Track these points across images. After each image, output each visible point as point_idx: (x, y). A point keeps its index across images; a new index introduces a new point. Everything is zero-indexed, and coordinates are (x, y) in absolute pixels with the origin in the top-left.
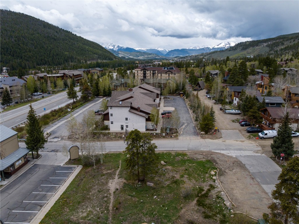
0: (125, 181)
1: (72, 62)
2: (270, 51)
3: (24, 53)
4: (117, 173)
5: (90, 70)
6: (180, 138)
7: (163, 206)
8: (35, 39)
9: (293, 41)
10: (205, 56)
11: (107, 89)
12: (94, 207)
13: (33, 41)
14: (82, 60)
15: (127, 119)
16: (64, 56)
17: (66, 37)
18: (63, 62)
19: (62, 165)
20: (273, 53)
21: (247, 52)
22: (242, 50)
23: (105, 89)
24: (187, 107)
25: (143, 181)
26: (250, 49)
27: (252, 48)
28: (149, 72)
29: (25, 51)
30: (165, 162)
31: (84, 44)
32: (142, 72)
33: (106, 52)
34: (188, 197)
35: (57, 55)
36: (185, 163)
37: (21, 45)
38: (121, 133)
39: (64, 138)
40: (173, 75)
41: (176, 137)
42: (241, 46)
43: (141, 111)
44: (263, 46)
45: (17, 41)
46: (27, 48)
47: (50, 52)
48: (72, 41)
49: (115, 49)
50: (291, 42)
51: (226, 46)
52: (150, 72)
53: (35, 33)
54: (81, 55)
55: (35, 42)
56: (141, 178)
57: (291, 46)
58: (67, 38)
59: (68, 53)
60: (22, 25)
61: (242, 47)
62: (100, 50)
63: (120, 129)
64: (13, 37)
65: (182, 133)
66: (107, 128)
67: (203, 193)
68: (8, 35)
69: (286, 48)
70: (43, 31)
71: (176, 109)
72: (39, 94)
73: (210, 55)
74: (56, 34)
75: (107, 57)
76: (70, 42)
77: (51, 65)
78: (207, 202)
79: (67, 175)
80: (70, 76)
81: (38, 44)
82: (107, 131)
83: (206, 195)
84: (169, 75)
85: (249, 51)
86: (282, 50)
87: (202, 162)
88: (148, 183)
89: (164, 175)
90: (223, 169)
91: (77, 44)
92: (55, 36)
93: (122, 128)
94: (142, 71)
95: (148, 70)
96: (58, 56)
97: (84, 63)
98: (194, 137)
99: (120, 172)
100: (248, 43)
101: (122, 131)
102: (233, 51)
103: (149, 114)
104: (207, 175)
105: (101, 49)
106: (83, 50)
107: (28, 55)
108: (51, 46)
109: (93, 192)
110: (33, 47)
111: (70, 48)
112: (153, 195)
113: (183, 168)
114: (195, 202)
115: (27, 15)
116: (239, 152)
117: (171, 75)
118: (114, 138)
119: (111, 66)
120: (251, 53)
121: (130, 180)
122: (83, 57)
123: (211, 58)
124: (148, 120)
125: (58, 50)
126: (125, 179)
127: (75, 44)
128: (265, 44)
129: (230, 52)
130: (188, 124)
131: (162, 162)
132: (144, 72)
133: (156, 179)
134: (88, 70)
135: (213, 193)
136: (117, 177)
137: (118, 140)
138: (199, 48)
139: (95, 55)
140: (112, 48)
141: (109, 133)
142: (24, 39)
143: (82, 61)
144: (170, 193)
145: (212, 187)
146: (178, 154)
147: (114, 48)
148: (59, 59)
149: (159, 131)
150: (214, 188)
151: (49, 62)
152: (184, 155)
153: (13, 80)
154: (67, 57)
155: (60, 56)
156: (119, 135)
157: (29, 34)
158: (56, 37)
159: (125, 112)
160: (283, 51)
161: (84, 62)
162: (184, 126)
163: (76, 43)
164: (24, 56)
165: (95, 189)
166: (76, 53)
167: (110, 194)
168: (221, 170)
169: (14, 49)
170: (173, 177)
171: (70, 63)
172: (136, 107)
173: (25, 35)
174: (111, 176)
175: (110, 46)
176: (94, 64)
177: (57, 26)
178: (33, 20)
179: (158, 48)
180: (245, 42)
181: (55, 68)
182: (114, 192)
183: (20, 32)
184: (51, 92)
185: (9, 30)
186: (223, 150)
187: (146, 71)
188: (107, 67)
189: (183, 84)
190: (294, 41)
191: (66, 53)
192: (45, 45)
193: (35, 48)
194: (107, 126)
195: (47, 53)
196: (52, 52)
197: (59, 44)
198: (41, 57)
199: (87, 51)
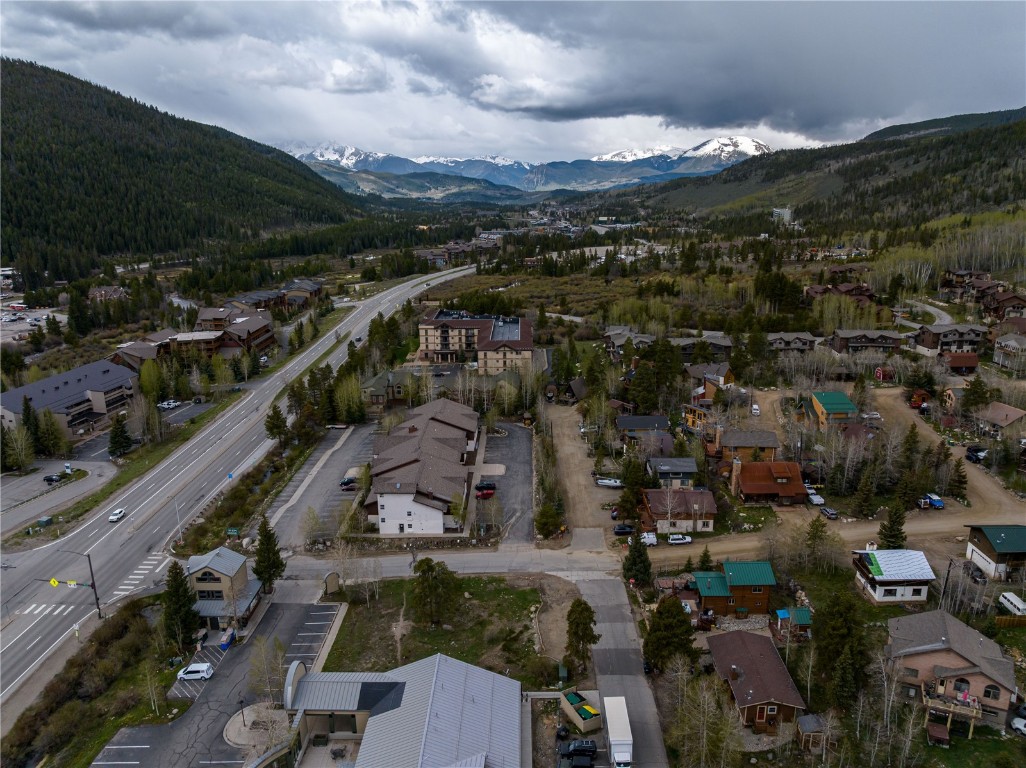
0: (413, 624)
1: (210, 236)
2: (846, 191)
3: (53, 212)
4: (402, 613)
6: (502, 547)
7: (462, 653)
8: (84, 159)
9: (914, 163)
10: (649, 197)
11: (355, 408)
12: (378, 657)
14: (243, 226)
15: (409, 514)
16: (184, 215)
17: (186, 146)
18: (181, 240)
19: (315, 602)
20: (853, 199)
21: (779, 190)
22: (763, 181)
23: (350, 407)
24: (531, 465)
25: (438, 623)
26: (787, 179)
27: (793, 177)
28: (456, 332)
29: (54, 205)
30: (470, 594)
31: (246, 169)
32: (438, 333)
33: (318, 193)
34: (493, 641)
35: (161, 213)
36: (499, 594)
37: (40, 184)
38: (400, 539)
39: (298, 549)
40: (514, 355)
41: (495, 545)
42: (762, 167)
43: (435, 498)
44: (827, 170)
45: (27, 170)
46: (61, 196)
47: (138, 204)
49: (344, 162)
50: (907, 166)
51: (722, 151)
52: (460, 332)
53: (81, 137)
54: (238, 209)
55: (86, 174)
56: (435, 619)
57: (904, 180)
58: (189, 149)
59: (194, 204)
60: (36, 111)
61: (764, 172)
62: (299, 188)
63: (398, 531)
64: (13, 157)
65: (507, 535)
66: (374, 529)
67: (513, 635)
69: (888, 186)
70: (108, 130)
71: (507, 469)
72: (173, 405)
73: (664, 195)
74: (152, 140)
75: (323, 213)
76: (198, 165)
77: (144, 253)
78: (516, 646)
79: (330, 618)
80: (239, 337)
81: (95, 179)
82: (374, 536)
83: (516, 639)
84: (505, 355)
85: (784, 188)
86: (877, 191)
87: (524, 592)
88: (445, 626)
89: (468, 613)
90: (549, 602)
91: (224, 170)
92: (148, 146)
93: (402, 528)
94: (439, 331)
95: (453, 329)
96: (164, 218)
97: (251, 239)
98: (525, 544)
99: (405, 610)
100: (783, 157)
101: (402, 536)
102: (737, 183)
103: (450, 502)
104: (525, 612)
106: (243, 191)
107: (65, 218)
108: (140, 182)
109: (373, 640)
110: (81, 190)
111: (200, 185)
112: (450, 641)
113: (496, 602)
114: (500, 646)
116: (585, 573)
117: (509, 355)
118: (388, 548)
119: (340, 249)
120: (788, 193)
121: (420, 621)
122: (244, 215)
123: (665, 207)
124: (448, 513)
125: (163, 197)
126: (414, 621)
127: (215, 170)
128: (835, 165)
129: (728, 186)
130: (523, 513)
131: (467, 595)
132: (443, 332)
133: (455, 619)
135: (526, 635)
136: (401, 619)
137: (395, 553)
138: (634, 158)
139: (285, 207)
140: (336, 157)
141: (379, 540)
142: (48, 162)
144: (472, 637)
145: (527, 628)
146: (493, 580)
147: (342, 155)
148: (166, 229)
149: (466, 534)
150: (529, 629)
151: (136, 242)
152: (500, 580)
153: (105, 372)
154: (193, 222)
155: (170, 216)
156: (397, 543)
157: (64, 144)
158: (152, 148)
159: (406, 502)
160: (881, 194)
161: (249, 233)
162: (513, 520)
163: (218, 168)
164: (55, 222)
165: (375, 637)
166: (223, 203)
167: (396, 642)
168: (546, 603)
169: (20, 200)
170: (480, 616)
171: (205, 240)
172: (425, 491)
173: (52, 148)
174: (393, 617)
175: (327, 149)
176: (283, 242)
178: (72, 90)
179: (494, 158)
180: (777, 152)
181: (160, 261)
182: (401, 639)
183: (32, 138)
184: (203, 398)
186: (563, 570)
187: (447, 332)
188: (327, 252)
189: (532, 393)
190: (917, 162)
191: (188, 205)
192: (119, 180)
193: (87, 195)
194: (374, 524)
195: (128, 211)
196: (143, 204)
197: (162, 174)
198: (109, 223)
199: (258, 193)
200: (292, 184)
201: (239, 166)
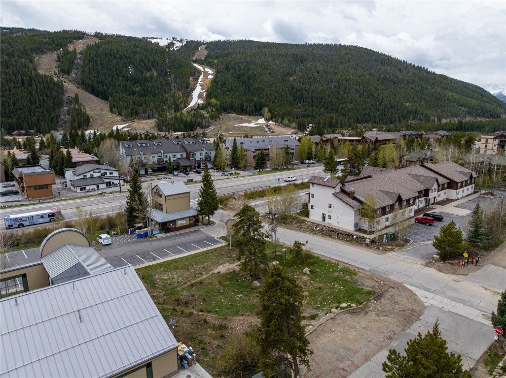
1: (414, 119)
3: (343, 104)
5: (423, 134)
8: (363, 82)
13: (359, 86)
14: (434, 116)
15: (330, 206)
16: (403, 108)
17: (415, 77)
18: (397, 119)
29: (344, 101)
30: (311, 270)
31: (445, 89)
32: (497, 142)
33: (488, 103)
35: (392, 107)
36: (335, 281)
37: (341, 92)
38: (322, 226)
45: (337, 87)
46: (348, 97)
47: (382, 102)
48: (423, 83)
53: (365, 73)
54: (434, 107)
55: (362, 88)
58: (416, 79)
59: (411, 104)
60: (350, 63)
62: (475, 99)
63: (321, 220)
64: (334, 81)
68: (327, 79)
70: (379, 71)
72: (311, 162)
74: (398, 73)
75: (487, 112)
76: (419, 86)
77: (377, 124)
80: (371, 140)
81: (365, 91)
91: (432, 88)
92: (395, 77)
93: (324, 219)
96: (393, 109)
97: (436, 122)
101: (323, 223)
105: (480, 97)
106: (440, 99)
107: (347, 106)
108: (386, 93)
110: (358, 95)
111: (416, 95)
115: (362, 48)
122: (436, 111)
125: (395, 100)
127: (427, 89)
134: (418, 134)
139: (463, 108)
142: (347, 83)
143: (432, 118)
148: (392, 114)
151: (375, 119)
154: (407, 112)
155: (396, 109)
157: (356, 76)
158: (397, 78)
159: (329, 195)
163: (429, 87)
164: (342, 108)
166: (426, 104)
169: (330, 98)
171: (410, 121)
173: (350, 78)
177: (404, 61)
183: (344, 74)
185: (331, 72)
187: (505, 141)
191: (407, 104)
192: (376, 92)
193: (360, 97)
195: (376, 105)
196: (384, 102)
197: (398, 89)
198: (365, 110)
199: (448, 100)
200: (472, 97)
201: (442, 87)
